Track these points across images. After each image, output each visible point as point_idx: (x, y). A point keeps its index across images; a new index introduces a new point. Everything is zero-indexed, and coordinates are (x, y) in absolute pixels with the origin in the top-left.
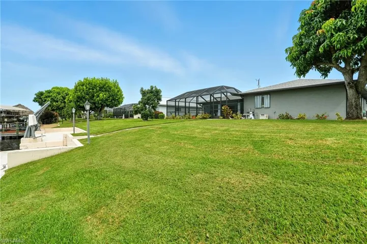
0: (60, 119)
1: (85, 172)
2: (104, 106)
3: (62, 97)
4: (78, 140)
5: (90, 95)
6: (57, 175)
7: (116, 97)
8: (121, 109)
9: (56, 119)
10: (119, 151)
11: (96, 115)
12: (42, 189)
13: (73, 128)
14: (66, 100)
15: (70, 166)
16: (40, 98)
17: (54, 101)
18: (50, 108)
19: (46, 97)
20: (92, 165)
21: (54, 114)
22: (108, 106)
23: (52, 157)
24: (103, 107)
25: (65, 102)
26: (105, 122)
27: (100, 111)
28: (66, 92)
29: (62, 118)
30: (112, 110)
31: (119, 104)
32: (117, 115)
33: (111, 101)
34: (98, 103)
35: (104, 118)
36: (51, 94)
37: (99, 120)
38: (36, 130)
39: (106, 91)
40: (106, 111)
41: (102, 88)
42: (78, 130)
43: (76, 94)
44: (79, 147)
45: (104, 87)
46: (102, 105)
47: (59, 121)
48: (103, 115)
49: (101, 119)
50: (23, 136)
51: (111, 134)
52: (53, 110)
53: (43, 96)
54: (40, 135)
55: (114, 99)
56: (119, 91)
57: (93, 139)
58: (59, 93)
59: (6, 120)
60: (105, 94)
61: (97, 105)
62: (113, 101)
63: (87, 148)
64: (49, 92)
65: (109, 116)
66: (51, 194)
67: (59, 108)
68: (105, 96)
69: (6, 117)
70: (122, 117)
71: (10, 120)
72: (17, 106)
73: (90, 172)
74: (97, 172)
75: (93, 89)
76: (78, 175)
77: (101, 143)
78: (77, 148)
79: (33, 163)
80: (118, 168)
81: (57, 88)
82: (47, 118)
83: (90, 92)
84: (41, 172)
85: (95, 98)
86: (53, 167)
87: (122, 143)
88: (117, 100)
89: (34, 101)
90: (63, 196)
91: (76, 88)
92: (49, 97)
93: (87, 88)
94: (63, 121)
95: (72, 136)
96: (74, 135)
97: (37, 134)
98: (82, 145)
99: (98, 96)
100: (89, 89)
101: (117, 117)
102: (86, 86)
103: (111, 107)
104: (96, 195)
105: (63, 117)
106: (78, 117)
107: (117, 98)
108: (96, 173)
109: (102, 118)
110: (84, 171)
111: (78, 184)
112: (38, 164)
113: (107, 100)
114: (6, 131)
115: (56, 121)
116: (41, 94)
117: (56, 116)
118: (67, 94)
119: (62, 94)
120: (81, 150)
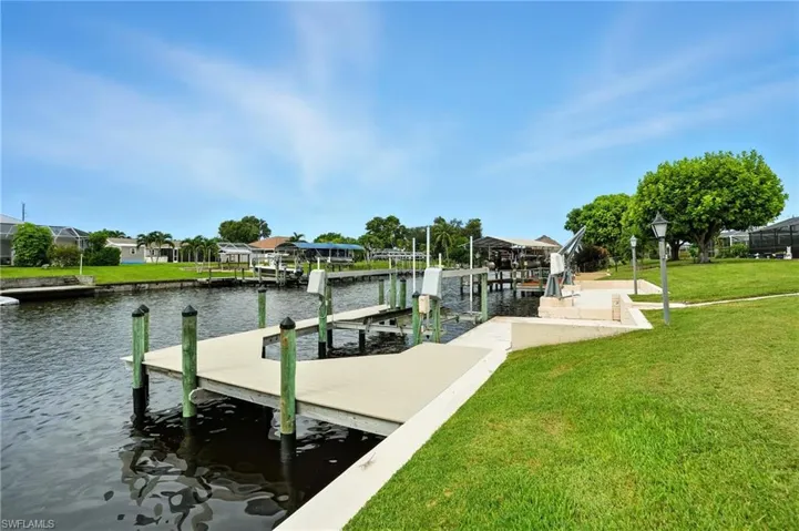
0: (611, 260)
1: (645, 404)
2: (719, 227)
3: (615, 215)
4: (642, 311)
5: (677, 203)
6: (580, 390)
7: (757, 197)
8: (776, 230)
9: (604, 263)
10: (764, 365)
11: (697, 250)
12: (545, 415)
13: (633, 282)
14: (621, 222)
15: (612, 375)
16: (576, 222)
17: (600, 225)
18: (592, 240)
19: (585, 218)
20: (668, 390)
21: (600, 252)
22: (729, 225)
23: (582, 343)
24: (713, 229)
25: (620, 226)
26: (721, 267)
27: (705, 241)
28: (623, 203)
29: (616, 261)
30: (744, 236)
31: (770, 216)
32: (766, 247)
33: (741, 210)
34: (700, 220)
35: (718, 257)
36: (594, 211)
37: (704, 263)
38: (565, 282)
39: (721, 186)
40: (726, 240)
41: (708, 179)
42: (647, 288)
43: (642, 204)
44: (642, 330)
45: (716, 176)
46: (712, 224)
47: (610, 267)
48: (716, 251)
49: (710, 262)
50: (543, 294)
51: (740, 304)
52: (599, 244)
53: (581, 217)
54: (570, 293)
55: (748, 205)
56: (768, 177)
57: (679, 312)
58: (608, 209)
59: (526, 264)
60: (720, 196)
61: (695, 225)
62: (749, 211)
63: (660, 337)
64: (589, 208)
65: (736, 254)
66: (560, 434)
67: (610, 240)
68: (718, 199)
69: (527, 259)
70: (782, 256)
71: (532, 264)
72: (540, 240)
73: (657, 409)
74: (678, 415)
75: (682, 188)
76: (624, 408)
77: (704, 327)
78: (635, 332)
79: (547, 349)
80: (759, 428)
81: (605, 198)
82: (588, 260)
83: (676, 195)
84: (555, 373)
85: (689, 208)
86: (578, 368)
87: (779, 338)
88: (762, 205)
89: (566, 228)
90: (580, 453)
91: (640, 191)
92: (590, 218)
93: (666, 186)
94: (616, 266)
95: (630, 301)
96: (635, 298)
97: (566, 290)
98: (649, 326)
99: (698, 202)
100: (673, 188)
101: (763, 255)
102: (663, 183)
103: (742, 228)
104: (664, 498)
105: (617, 257)
106: (652, 258)
107: (759, 202)
108: (673, 420)
109: (712, 259)
110: (643, 399)
111: (620, 433)
112: (555, 353)
113: (726, 209)
114: (526, 281)
115: (604, 266)
116: (577, 213)
117: (605, 255)
118: (624, 209)
119: (614, 210)
120: (645, 338)
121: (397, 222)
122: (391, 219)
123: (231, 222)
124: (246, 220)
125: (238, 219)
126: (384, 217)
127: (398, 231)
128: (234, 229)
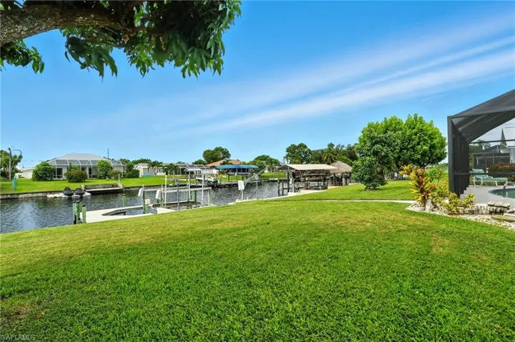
121: (305, 147)
122: (301, 145)
123: (209, 151)
124: (217, 149)
125: (213, 149)
126: (297, 144)
127: (306, 152)
128: (209, 155)
